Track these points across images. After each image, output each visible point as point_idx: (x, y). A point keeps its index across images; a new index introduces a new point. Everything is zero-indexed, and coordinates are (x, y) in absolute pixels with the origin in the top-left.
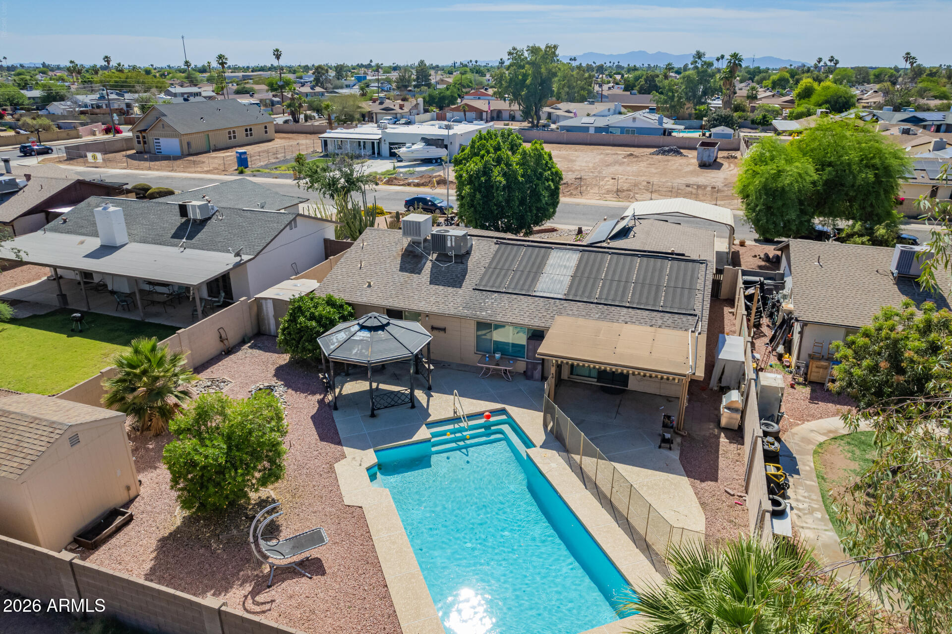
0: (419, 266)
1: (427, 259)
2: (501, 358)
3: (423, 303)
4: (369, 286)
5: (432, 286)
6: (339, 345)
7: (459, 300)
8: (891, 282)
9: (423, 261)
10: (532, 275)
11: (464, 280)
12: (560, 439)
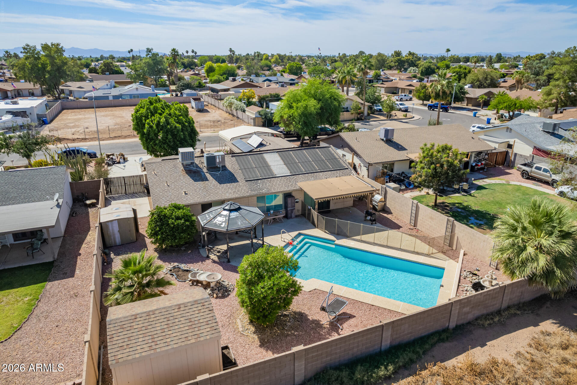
0: (203, 177)
1: (203, 172)
2: (273, 212)
3: (227, 194)
5: (222, 185)
6: (227, 224)
7: (245, 188)
8: (384, 143)
9: (203, 174)
10: (266, 168)
11: (235, 178)
12: (340, 234)
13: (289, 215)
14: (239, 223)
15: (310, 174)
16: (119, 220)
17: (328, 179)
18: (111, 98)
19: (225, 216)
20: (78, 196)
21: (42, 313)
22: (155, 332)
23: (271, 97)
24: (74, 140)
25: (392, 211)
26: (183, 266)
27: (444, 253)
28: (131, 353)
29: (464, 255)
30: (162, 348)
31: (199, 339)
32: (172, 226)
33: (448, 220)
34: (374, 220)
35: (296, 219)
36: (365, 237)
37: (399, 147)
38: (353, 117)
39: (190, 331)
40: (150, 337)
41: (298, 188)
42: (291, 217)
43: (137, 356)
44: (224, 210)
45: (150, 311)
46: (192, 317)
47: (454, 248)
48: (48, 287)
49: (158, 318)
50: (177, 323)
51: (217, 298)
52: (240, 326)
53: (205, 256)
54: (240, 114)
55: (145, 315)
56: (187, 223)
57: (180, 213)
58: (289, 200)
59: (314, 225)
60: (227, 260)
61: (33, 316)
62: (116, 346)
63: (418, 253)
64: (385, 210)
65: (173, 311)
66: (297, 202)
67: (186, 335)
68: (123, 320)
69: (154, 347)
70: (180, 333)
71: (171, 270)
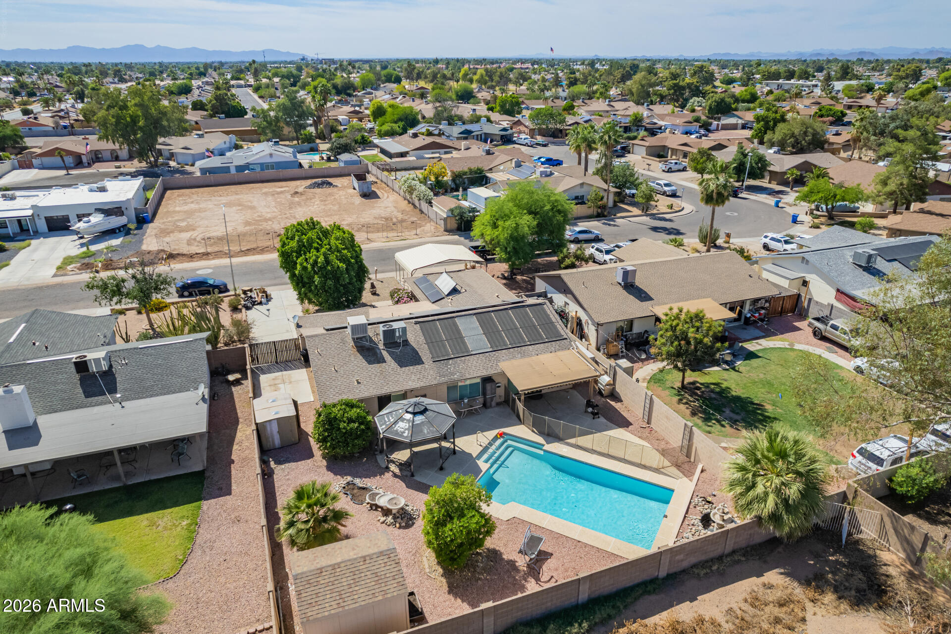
0: (379, 356)
1: (379, 349)
2: (468, 402)
3: (410, 382)
4: (359, 383)
5: (404, 368)
6: (410, 432)
7: (431, 372)
8: (621, 289)
9: (378, 351)
10: (459, 340)
11: (420, 357)
12: (551, 436)
13: (488, 404)
14: (426, 431)
15: (516, 349)
16: (278, 419)
17: (540, 356)
18: (233, 171)
19: (408, 421)
20: (217, 368)
21: (205, 543)
22: (342, 588)
23: (470, 174)
24: (191, 257)
25: (623, 399)
26: (358, 482)
27: (678, 466)
28: (320, 611)
29: (702, 471)
30: (350, 605)
31: (386, 596)
32: (344, 431)
33: (685, 424)
34: (597, 414)
35: (497, 409)
36: (581, 441)
37: (642, 296)
38: (590, 212)
39: (377, 586)
40: (338, 594)
41: (499, 371)
42: (491, 406)
43: (326, 614)
44: (407, 412)
45: (335, 564)
46: (378, 570)
47: (692, 460)
48: (205, 508)
49: (343, 572)
50: (363, 578)
51: (400, 528)
52: (427, 566)
53: (384, 466)
54: (424, 206)
55: (330, 568)
56: (363, 427)
57: (353, 413)
58: (489, 386)
59: (520, 421)
60: (409, 474)
61: (196, 546)
62: (305, 603)
63: (644, 467)
64: (614, 396)
65: (358, 564)
66: (499, 387)
67: (373, 592)
68: (308, 575)
69: (342, 604)
70: (367, 589)
71: (344, 488)
